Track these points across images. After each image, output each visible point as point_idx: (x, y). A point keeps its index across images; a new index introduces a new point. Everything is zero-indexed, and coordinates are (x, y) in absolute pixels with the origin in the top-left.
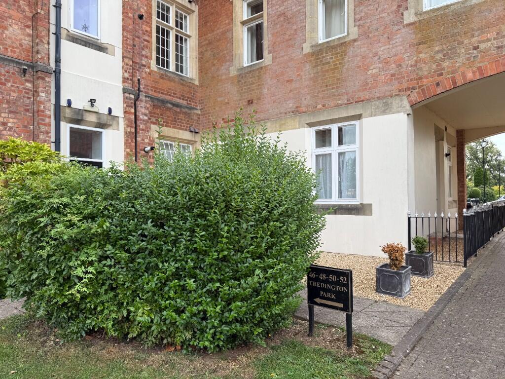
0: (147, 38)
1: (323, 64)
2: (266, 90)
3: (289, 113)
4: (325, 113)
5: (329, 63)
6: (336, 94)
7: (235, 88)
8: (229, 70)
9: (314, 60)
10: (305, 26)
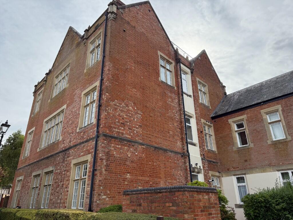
0: (203, 139)
1: (278, 148)
2: (253, 156)
3: (267, 165)
4: (284, 166)
5: (281, 148)
6: (287, 159)
7: (237, 155)
8: (233, 148)
9: (274, 147)
10: (267, 135)
